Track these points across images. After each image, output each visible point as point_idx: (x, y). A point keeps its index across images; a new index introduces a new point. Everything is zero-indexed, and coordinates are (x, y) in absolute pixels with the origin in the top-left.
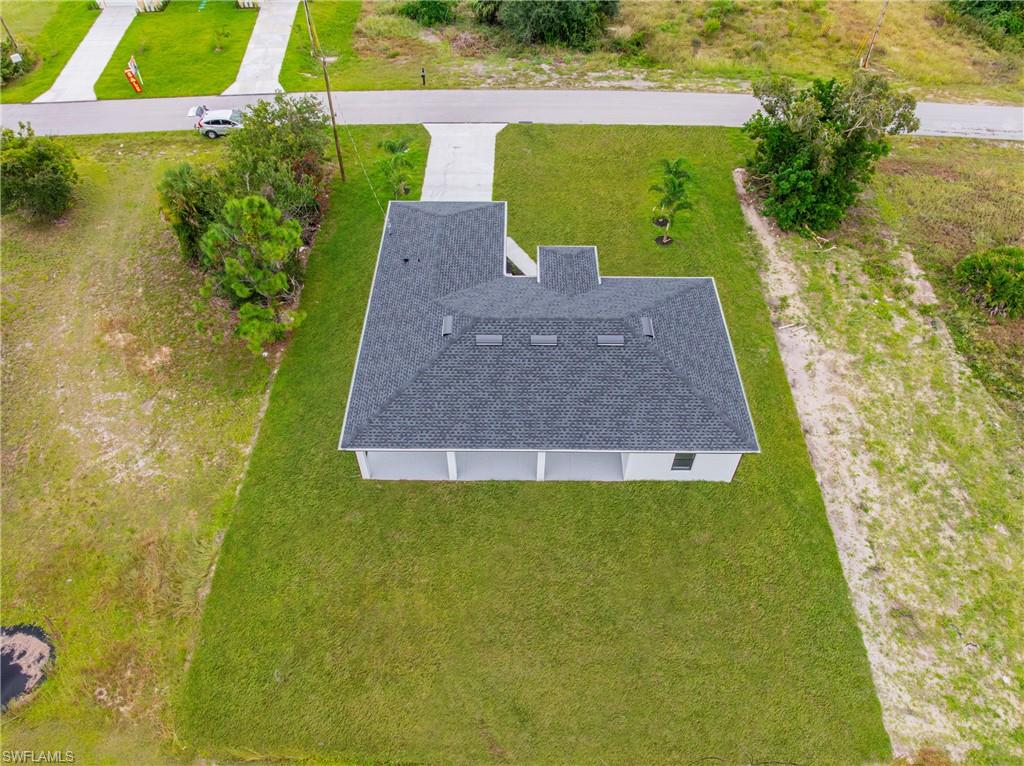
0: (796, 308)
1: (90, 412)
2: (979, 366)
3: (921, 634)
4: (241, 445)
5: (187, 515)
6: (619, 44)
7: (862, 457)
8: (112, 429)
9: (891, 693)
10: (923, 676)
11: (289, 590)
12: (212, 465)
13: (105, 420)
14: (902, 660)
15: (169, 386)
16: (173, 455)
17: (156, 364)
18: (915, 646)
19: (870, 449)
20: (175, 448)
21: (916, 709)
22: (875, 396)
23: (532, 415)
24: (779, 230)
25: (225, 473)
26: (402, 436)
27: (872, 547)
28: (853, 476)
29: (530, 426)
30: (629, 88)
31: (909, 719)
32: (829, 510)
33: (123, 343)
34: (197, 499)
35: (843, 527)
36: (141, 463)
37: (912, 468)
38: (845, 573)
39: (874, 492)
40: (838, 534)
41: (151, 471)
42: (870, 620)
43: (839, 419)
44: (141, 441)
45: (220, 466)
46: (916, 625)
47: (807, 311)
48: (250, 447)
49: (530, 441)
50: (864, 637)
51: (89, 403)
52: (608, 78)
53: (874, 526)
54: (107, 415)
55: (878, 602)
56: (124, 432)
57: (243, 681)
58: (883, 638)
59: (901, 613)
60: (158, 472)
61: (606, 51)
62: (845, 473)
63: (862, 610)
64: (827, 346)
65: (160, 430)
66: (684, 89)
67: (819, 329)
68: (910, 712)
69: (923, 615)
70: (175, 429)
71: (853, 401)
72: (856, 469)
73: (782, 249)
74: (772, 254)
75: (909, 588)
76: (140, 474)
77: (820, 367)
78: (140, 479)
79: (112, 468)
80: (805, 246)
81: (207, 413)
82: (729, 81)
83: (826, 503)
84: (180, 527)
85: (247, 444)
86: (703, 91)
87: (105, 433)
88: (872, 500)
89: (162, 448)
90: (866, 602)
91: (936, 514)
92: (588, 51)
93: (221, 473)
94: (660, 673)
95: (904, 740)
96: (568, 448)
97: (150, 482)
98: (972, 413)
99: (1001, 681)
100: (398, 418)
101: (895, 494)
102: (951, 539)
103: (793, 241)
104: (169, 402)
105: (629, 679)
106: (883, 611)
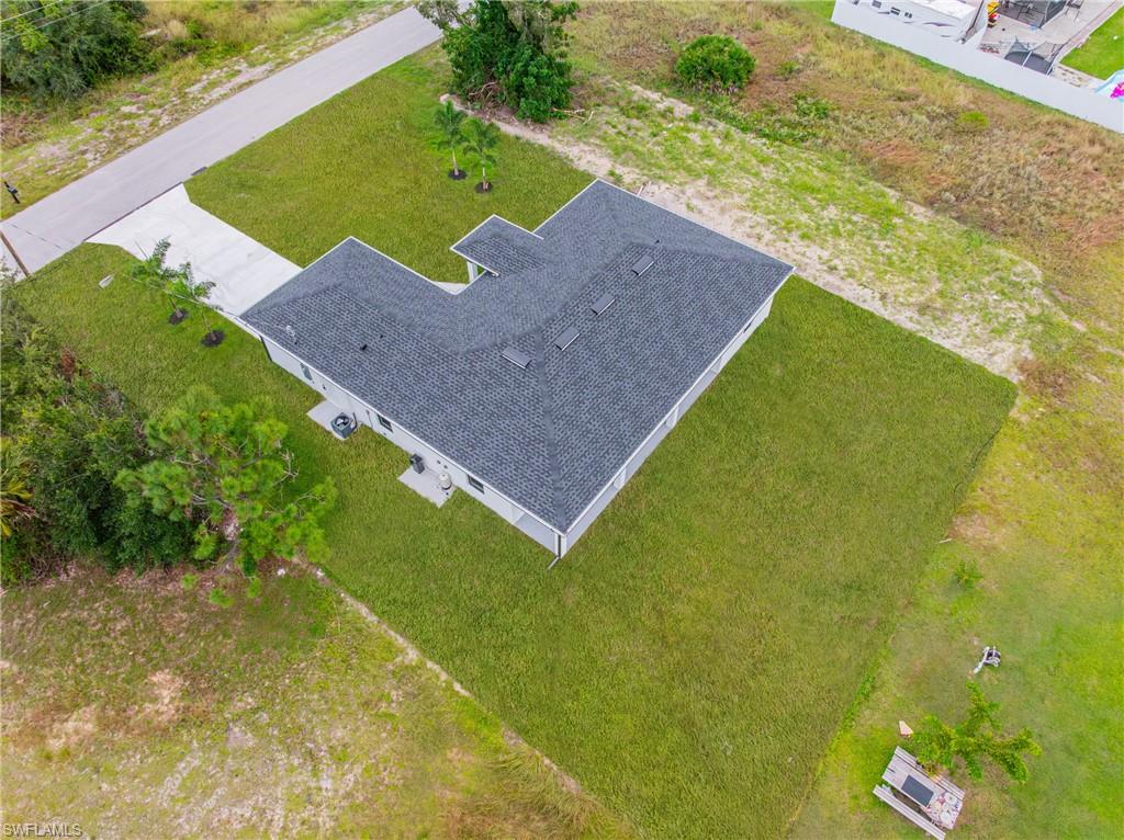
0: (629, 175)
1: (178, 816)
2: (767, 132)
3: (944, 311)
4: (398, 659)
5: (451, 761)
6: (182, 45)
7: (791, 239)
8: (239, 798)
9: (974, 354)
10: (971, 331)
11: (612, 699)
12: (400, 704)
13: (211, 802)
14: (955, 333)
15: (228, 699)
16: (347, 740)
17: (173, 699)
18: (950, 320)
19: (790, 231)
20: (339, 733)
21: (991, 351)
22: (748, 195)
23: (657, 369)
24: (538, 126)
25: (421, 693)
26: (595, 476)
27: (865, 287)
28: (804, 255)
29: (666, 378)
30: (250, 83)
31: (995, 358)
32: (820, 285)
33: (89, 727)
34: (436, 739)
35: (838, 288)
36: (327, 784)
37: (822, 223)
38: (877, 314)
39: (825, 255)
40: (841, 295)
41: (350, 777)
42: (919, 327)
43: (751, 227)
44: (291, 769)
45: (407, 695)
46: (936, 309)
47: (637, 171)
48: (409, 650)
49: (678, 389)
50: (929, 338)
51: (164, 813)
52: (214, 85)
53: (851, 275)
54: (206, 794)
55: (909, 314)
56: (256, 784)
57: (683, 795)
58: (936, 331)
59: (923, 309)
60: (358, 769)
61: (175, 59)
62: (798, 257)
63: (909, 326)
64: (680, 184)
65: (294, 739)
66: (302, 55)
67: (660, 178)
68: (992, 355)
69: (931, 300)
70: (309, 721)
71: (741, 208)
72: (798, 249)
73: (559, 137)
74: (559, 147)
75: (909, 292)
76: (341, 792)
77: (694, 202)
78: (348, 795)
79: (303, 823)
80: (572, 125)
81: (315, 676)
82: (328, 27)
83: (815, 283)
84: (459, 777)
85: (402, 651)
86: (321, 49)
87: (234, 810)
88: (831, 260)
89: (324, 748)
90: (905, 319)
91: (864, 240)
92: (153, 69)
93: (421, 698)
94: (873, 472)
95: (1008, 371)
96: (703, 370)
97: (364, 785)
98: (803, 165)
99: (995, 300)
100: (576, 464)
101: (835, 246)
102: (887, 246)
103: (558, 127)
104: (255, 710)
105: (865, 494)
106: (916, 316)
